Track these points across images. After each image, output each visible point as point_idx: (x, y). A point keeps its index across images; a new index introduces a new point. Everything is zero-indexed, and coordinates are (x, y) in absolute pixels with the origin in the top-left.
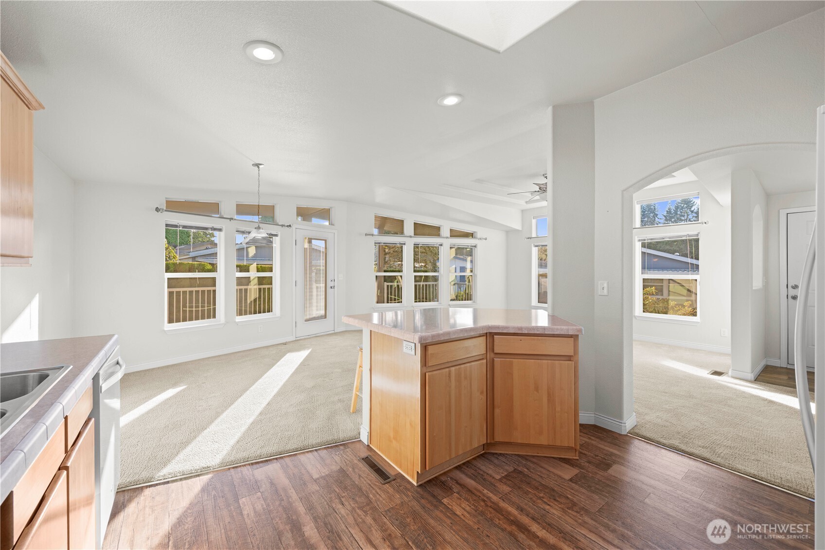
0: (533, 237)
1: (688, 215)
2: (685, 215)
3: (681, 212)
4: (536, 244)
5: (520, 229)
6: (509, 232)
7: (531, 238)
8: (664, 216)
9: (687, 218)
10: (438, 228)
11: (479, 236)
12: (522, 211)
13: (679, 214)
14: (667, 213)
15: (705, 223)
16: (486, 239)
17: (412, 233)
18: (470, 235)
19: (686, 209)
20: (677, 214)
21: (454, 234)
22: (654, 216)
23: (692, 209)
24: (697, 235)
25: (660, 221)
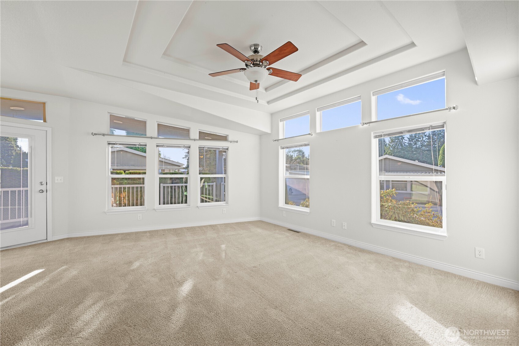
0: (280, 138)
1: (423, 138)
2: (421, 138)
3: (419, 136)
4: (283, 146)
5: (269, 131)
6: (262, 135)
7: (278, 140)
8: (408, 138)
9: (422, 140)
10: (188, 131)
11: (230, 138)
12: (272, 115)
13: (417, 137)
14: (410, 137)
15: (454, 108)
16: (237, 142)
17: (155, 134)
18: (224, 138)
19: (422, 134)
20: (416, 137)
21: (203, 136)
22: (402, 139)
23: (426, 134)
24: (443, 126)
25: (405, 141)
